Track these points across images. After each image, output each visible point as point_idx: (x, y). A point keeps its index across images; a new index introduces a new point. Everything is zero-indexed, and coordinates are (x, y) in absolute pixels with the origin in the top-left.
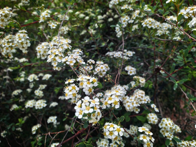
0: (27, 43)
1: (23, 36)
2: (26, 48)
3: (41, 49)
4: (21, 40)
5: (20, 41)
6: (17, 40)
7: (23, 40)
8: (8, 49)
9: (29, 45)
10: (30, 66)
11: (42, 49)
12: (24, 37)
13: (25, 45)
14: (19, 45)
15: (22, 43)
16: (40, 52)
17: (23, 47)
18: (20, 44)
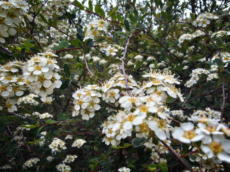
0: (53, 80)
1: (46, 62)
2: (51, 92)
3: (84, 96)
4: (40, 70)
5: (37, 73)
6: (31, 69)
7: (45, 70)
8: (6, 90)
9: (58, 84)
10: (55, 124)
11: (86, 98)
12: (49, 64)
13: (48, 83)
14: (34, 81)
15: (42, 79)
16: (80, 103)
17: (43, 89)
18: (36, 79)
